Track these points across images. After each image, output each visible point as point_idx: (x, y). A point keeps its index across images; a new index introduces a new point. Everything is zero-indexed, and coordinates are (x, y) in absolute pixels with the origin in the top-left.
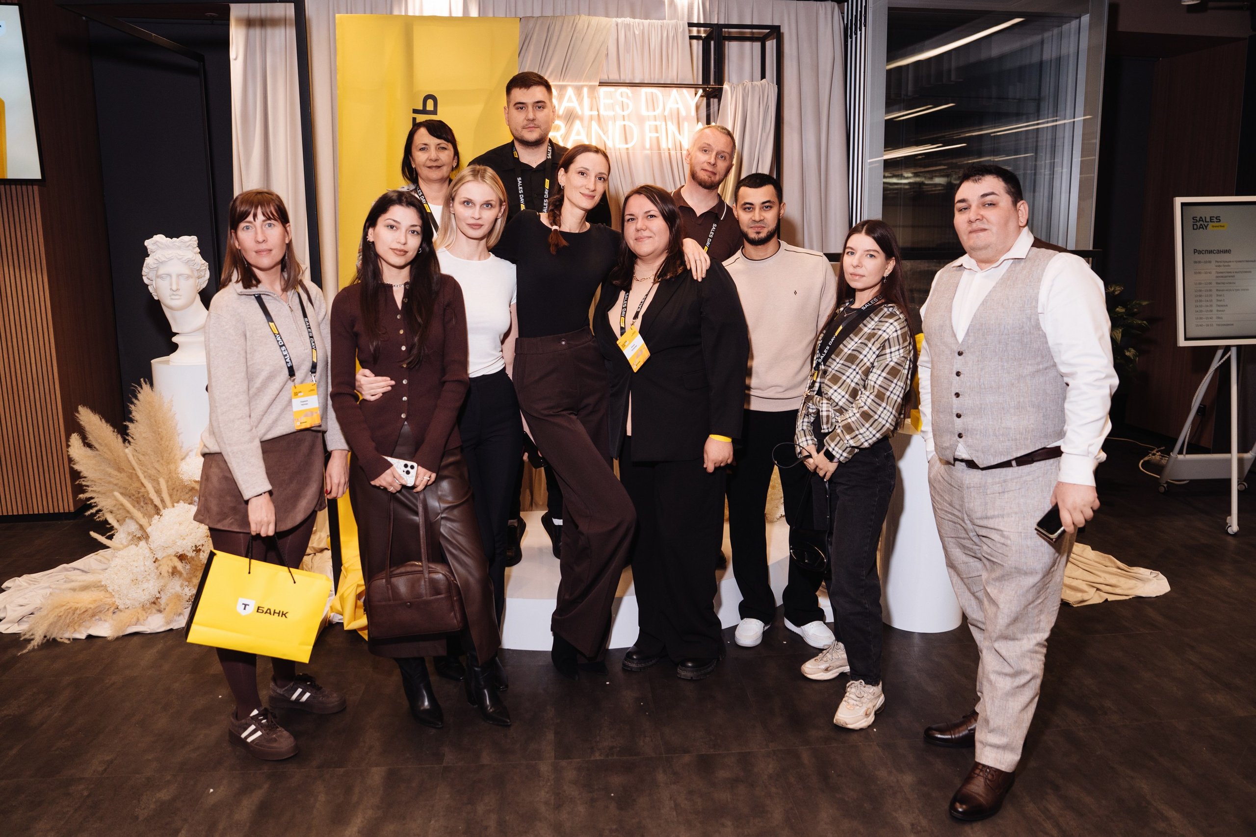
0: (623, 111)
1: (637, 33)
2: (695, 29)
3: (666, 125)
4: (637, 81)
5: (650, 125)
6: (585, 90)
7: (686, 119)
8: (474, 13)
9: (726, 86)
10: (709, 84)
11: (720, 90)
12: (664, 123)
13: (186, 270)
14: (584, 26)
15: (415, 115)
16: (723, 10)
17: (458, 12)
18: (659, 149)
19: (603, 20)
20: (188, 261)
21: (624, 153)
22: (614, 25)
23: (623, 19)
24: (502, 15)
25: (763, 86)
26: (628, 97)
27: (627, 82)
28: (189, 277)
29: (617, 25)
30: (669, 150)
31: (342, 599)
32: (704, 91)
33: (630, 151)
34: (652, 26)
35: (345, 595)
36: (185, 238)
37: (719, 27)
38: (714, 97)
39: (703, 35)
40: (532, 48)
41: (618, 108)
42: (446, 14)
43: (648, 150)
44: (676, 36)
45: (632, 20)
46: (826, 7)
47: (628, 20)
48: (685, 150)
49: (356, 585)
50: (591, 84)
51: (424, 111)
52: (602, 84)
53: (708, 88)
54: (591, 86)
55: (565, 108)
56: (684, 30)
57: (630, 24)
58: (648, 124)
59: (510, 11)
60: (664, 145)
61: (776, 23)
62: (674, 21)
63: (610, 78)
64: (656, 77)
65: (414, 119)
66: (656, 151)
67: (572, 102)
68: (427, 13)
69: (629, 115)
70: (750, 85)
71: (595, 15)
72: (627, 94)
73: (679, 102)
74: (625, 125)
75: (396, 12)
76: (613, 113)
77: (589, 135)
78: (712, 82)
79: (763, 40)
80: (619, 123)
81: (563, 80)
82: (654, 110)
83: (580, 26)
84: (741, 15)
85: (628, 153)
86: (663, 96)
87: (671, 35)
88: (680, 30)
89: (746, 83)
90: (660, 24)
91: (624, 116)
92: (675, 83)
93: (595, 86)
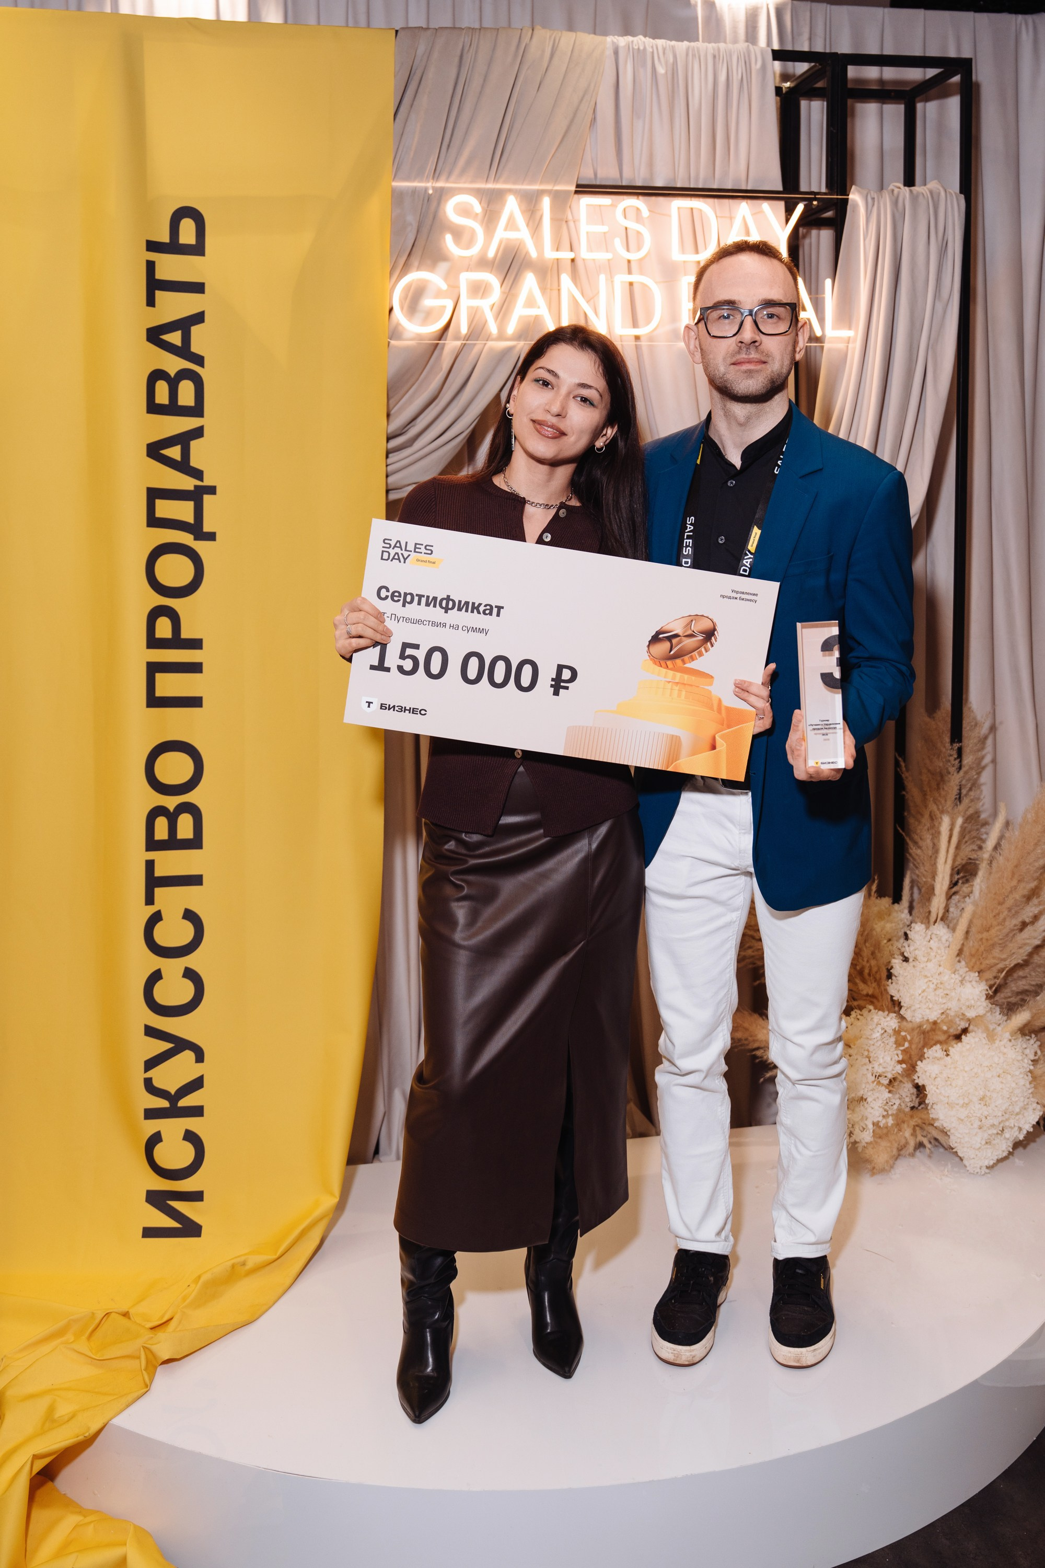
0: (629, 250)
1: (661, 70)
4: (659, 183)
6: (546, 202)
8: (273, 14)
9: (855, 196)
10: (816, 191)
11: (842, 207)
14: (543, 51)
15: (153, 256)
19: (587, 40)
22: (609, 52)
23: (630, 39)
25: (935, 198)
27: (639, 184)
29: (616, 52)
32: (806, 207)
33: (644, 343)
34: (694, 55)
37: (840, 61)
38: (829, 222)
40: (423, 100)
41: (618, 244)
44: (743, 81)
45: (648, 41)
47: (640, 41)
50: (558, 187)
51: (173, 247)
52: (584, 189)
53: (815, 199)
54: (557, 192)
55: (501, 241)
56: (764, 67)
57: (645, 49)
58: (686, 281)
61: (966, 54)
63: (599, 176)
64: (703, 175)
65: (151, 266)
67: (518, 230)
69: (641, 260)
70: (907, 195)
72: (638, 209)
73: (753, 230)
74: (631, 284)
76: (609, 256)
79: (911, 98)
80: (622, 278)
81: (496, 180)
82: (697, 252)
83: (533, 51)
85: (637, 348)
86: (717, 218)
87: (736, 79)
88: (756, 66)
89: (896, 190)
90: (710, 52)
91: (629, 261)
92: (744, 188)
93: (567, 193)
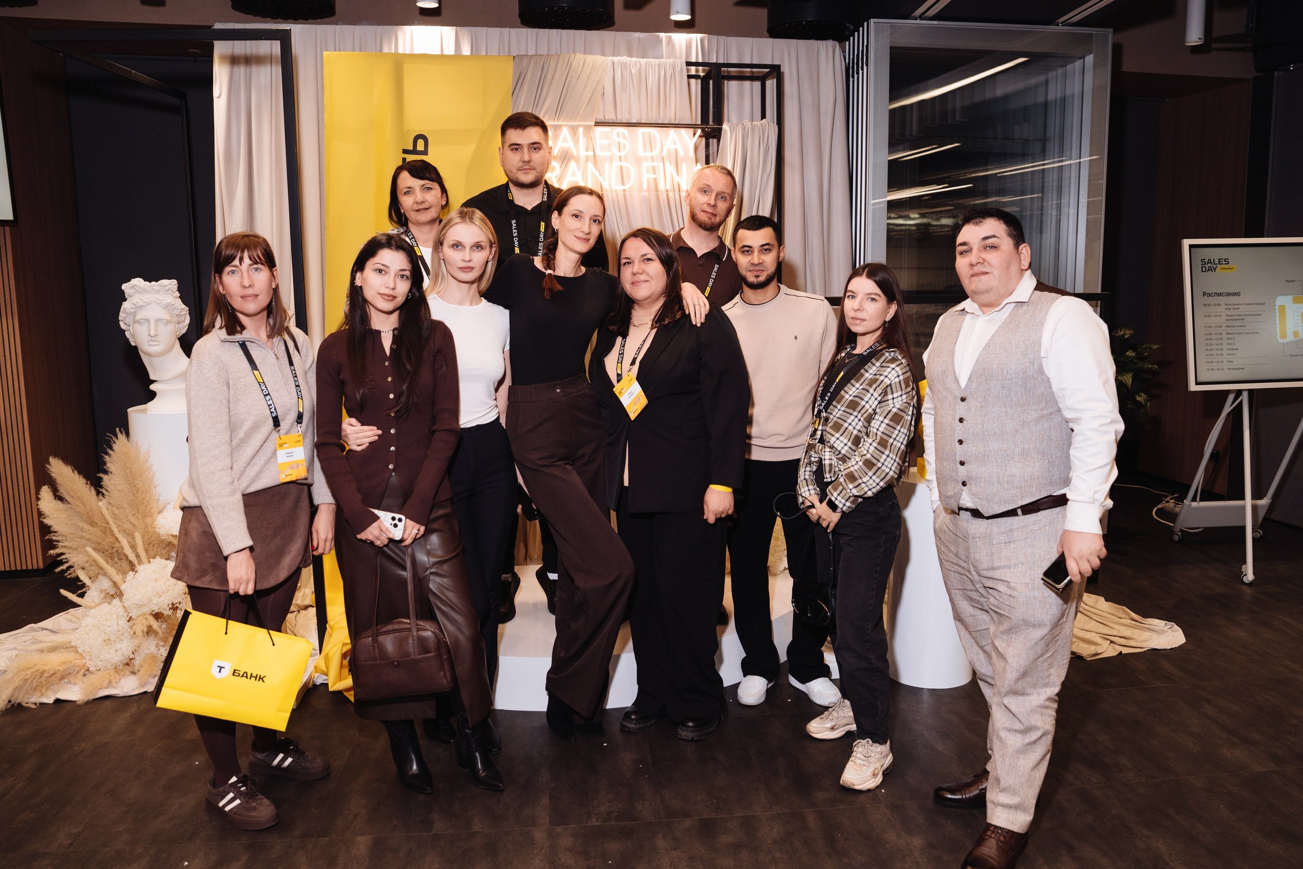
0: (620, 151)
1: (634, 72)
2: (693, 69)
3: (664, 166)
4: (634, 121)
5: (647, 167)
6: (581, 130)
7: (685, 159)
8: (466, 51)
9: (725, 127)
10: (708, 123)
11: (720, 130)
12: (662, 164)
13: (165, 315)
14: (579, 64)
15: (405, 156)
16: (722, 49)
17: (450, 50)
18: (657, 190)
19: (599, 59)
20: (167, 306)
21: (621, 194)
22: (610, 64)
23: (619, 58)
24: (496, 53)
25: (764, 127)
26: (624, 137)
27: (624, 122)
28: (168, 322)
29: (613, 64)
30: (667, 191)
31: (327, 659)
32: (702, 131)
33: (627, 193)
34: (649, 65)
35: (330, 655)
36: (165, 282)
37: (718, 66)
38: (713, 137)
39: (702, 74)
40: (526, 87)
41: (614, 149)
42: (438, 52)
43: (645, 191)
44: (673, 75)
45: (629, 59)
46: (827, 47)
47: (625, 59)
48: (683, 192)
49: (341, 644)
50: (587, 124)
51: (414, 152)
52: (598, 124)
53: (707, 128)
54: (586, 126)
55: (560, 148)
56: (681, 69)
57: (627, 62)
58: (645, 165)
59: (504, 49)
60: (661, 187)
61: (776, 63)
62: (671, 60)
63: (606, 118)
64: (654, 117)
66: (653, 193)
67: (568, 142)
68: (417, 51)
69: (626, 156)
70: (750, 125)
71: (591, 53)
72: (624, 134)
73: (677, 141)
74: (621, 166)
75: (386, 50)
76: (610, 154)
77: (584, 176)
78: (711, 122)
79: (763, 79)
80: (616, 164)
81: (558, 120)
82: (652, 151)
83: (575, 65)
84: (740, 54)
85: (625, 195)
86: (660, 136)
87: (669, 74)
88: (678, 69)
89: (746, 123)
90: (657, 63)
91: (620, 156)
92: (674, 123)
93: (592, 125)
